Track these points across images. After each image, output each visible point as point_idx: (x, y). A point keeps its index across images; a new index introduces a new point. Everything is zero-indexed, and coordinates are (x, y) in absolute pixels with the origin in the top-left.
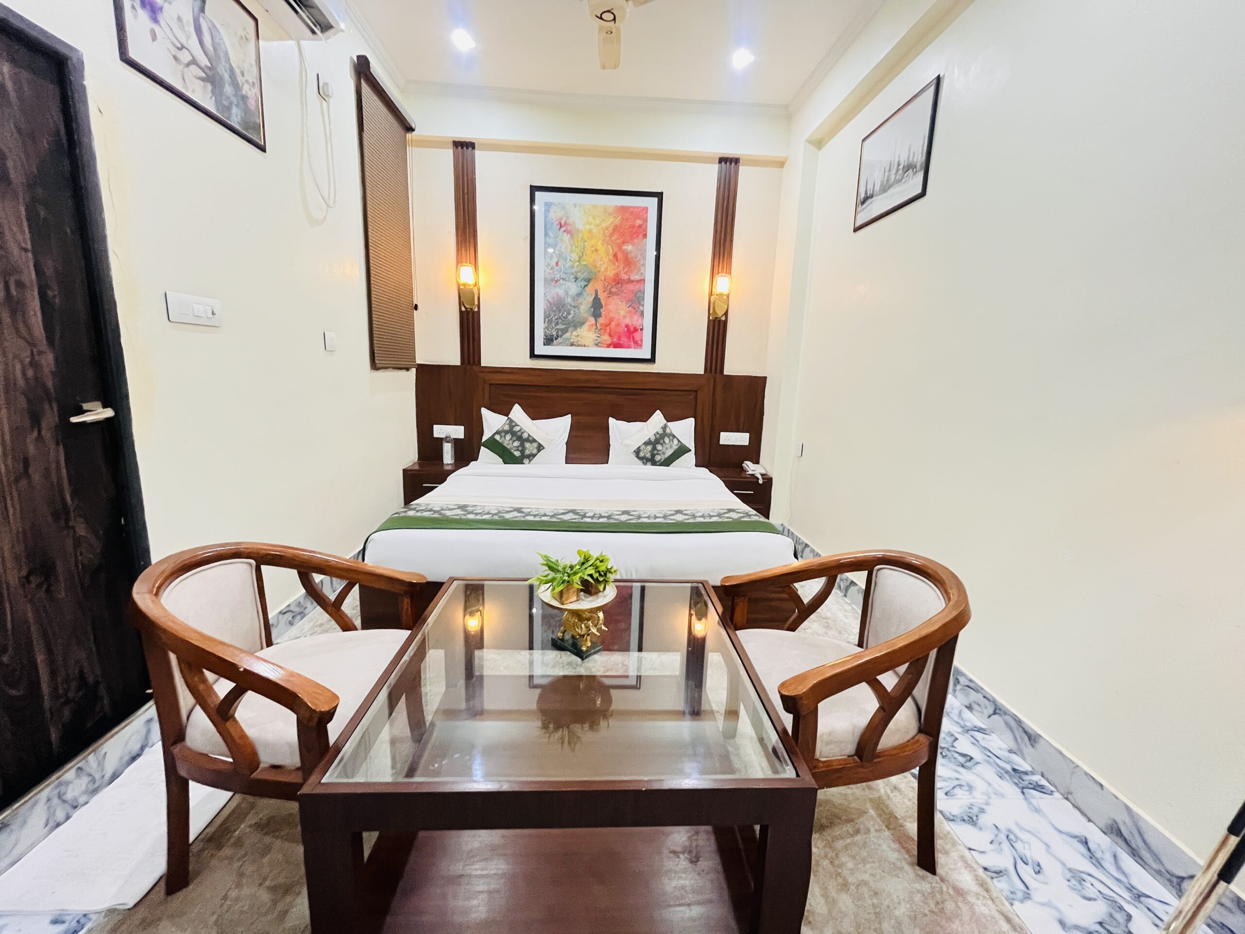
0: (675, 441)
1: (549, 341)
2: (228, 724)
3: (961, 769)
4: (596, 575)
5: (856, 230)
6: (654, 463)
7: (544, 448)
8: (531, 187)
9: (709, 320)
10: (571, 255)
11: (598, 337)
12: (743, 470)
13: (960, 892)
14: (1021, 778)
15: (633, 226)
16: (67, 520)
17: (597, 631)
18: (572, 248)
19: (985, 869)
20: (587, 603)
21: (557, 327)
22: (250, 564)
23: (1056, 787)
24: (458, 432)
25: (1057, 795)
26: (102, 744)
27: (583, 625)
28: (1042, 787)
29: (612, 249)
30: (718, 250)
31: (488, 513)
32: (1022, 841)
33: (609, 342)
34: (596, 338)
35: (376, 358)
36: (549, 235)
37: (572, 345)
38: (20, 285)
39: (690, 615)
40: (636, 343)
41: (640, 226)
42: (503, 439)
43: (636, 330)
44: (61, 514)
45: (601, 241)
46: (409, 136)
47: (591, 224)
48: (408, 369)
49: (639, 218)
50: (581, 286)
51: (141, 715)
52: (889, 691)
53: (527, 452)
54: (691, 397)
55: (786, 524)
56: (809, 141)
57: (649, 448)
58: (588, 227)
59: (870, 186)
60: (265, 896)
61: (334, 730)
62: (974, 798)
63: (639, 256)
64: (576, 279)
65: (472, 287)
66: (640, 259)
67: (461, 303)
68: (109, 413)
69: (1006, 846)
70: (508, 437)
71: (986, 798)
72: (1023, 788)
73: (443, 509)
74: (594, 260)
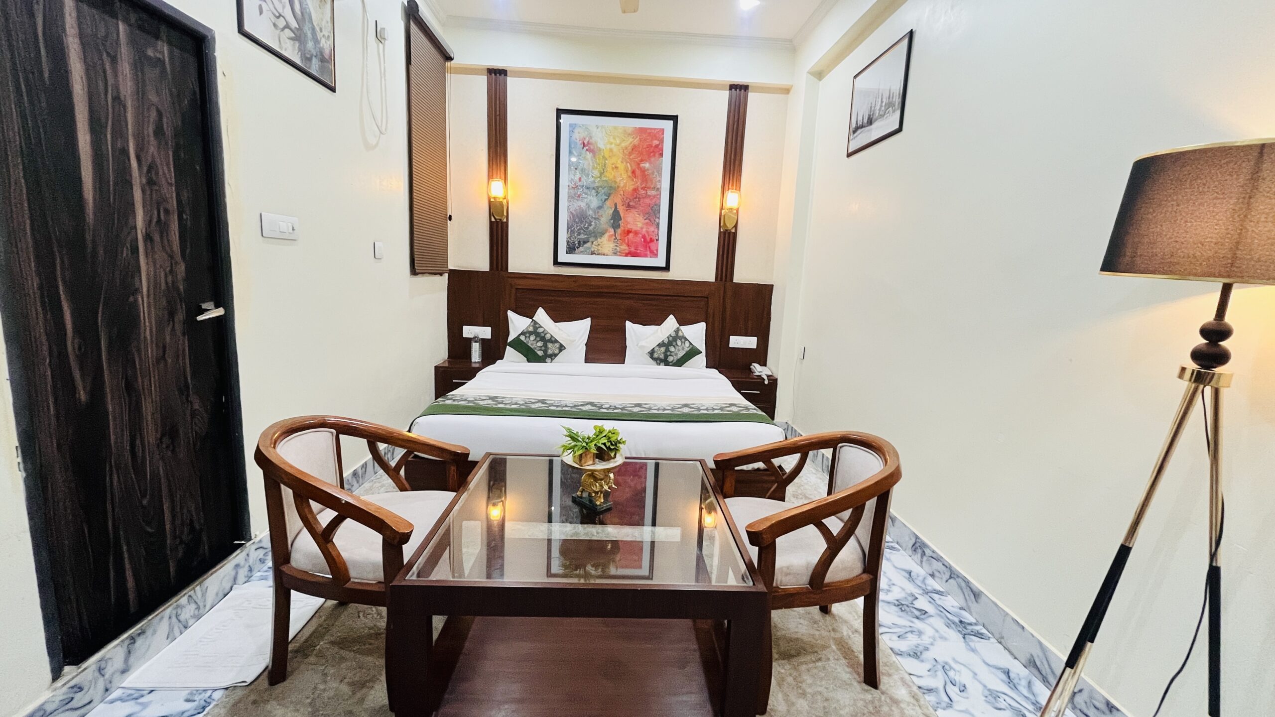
0: (687, 344)
1: (571, 250)
2: (329, 545)
3: (916, 620)
4: (608, 444)
5: (849, 155)
6: (667, 363)
7: (565, 348)
8: (558, 110)
9: (720, 233)
10: (593, 171)
11: (616, 246)
12: (751, 371)
13: (895, 702)
14: (965, 628)
15: (650, 146)
16: (188, 396)
17: (609, 488)
18: (594, 165)
19: (920, 687)
20: (600, 466)
21: (579, 237)
22: (332, 433)
23: (992, 634)
24: (485, 332)
25: (993, 640)
26: (206, 579)
27: (597, 484)
28: (982, 634)
29: (631, 166)
30: (728, 168)
31: (516, 404)
32: (954, 670)
33: (627, 252)
34: (615, 247)
35: (416, 265)
36: (573, 154)
37: (593, 253)
38: (167, 212)
39: (701, 509)
40: (652, 252)
41: (657, 146)
42: (527, 339)
43: (652, 240)
44: (184, 390)
45: (620, 159)
46: (448, 64)
47: (611, 144)
48: (441, 274)
49: (656, 139)
50: (602, 200)
51: (231, 560)
52: (835, 535)
53: (550, 352)
54: (703, 303)
55: (790, 423)
56: (809, 73)
57: (663, 349)
58: (608, 146)
59: (860, 118)
60: (345, 689)
61: (408, 550)
62: (922, 640)
63: (656, 173)
64: (597, 193)
65: (501, 200)
66: (656, 176)
67: (491, 214)
68: (220, 312)
69: (940, 673)
70: (532, 338)
71: (932, 640)
72: (965, 634)
73: (476, 400)
74: (615, 177)
